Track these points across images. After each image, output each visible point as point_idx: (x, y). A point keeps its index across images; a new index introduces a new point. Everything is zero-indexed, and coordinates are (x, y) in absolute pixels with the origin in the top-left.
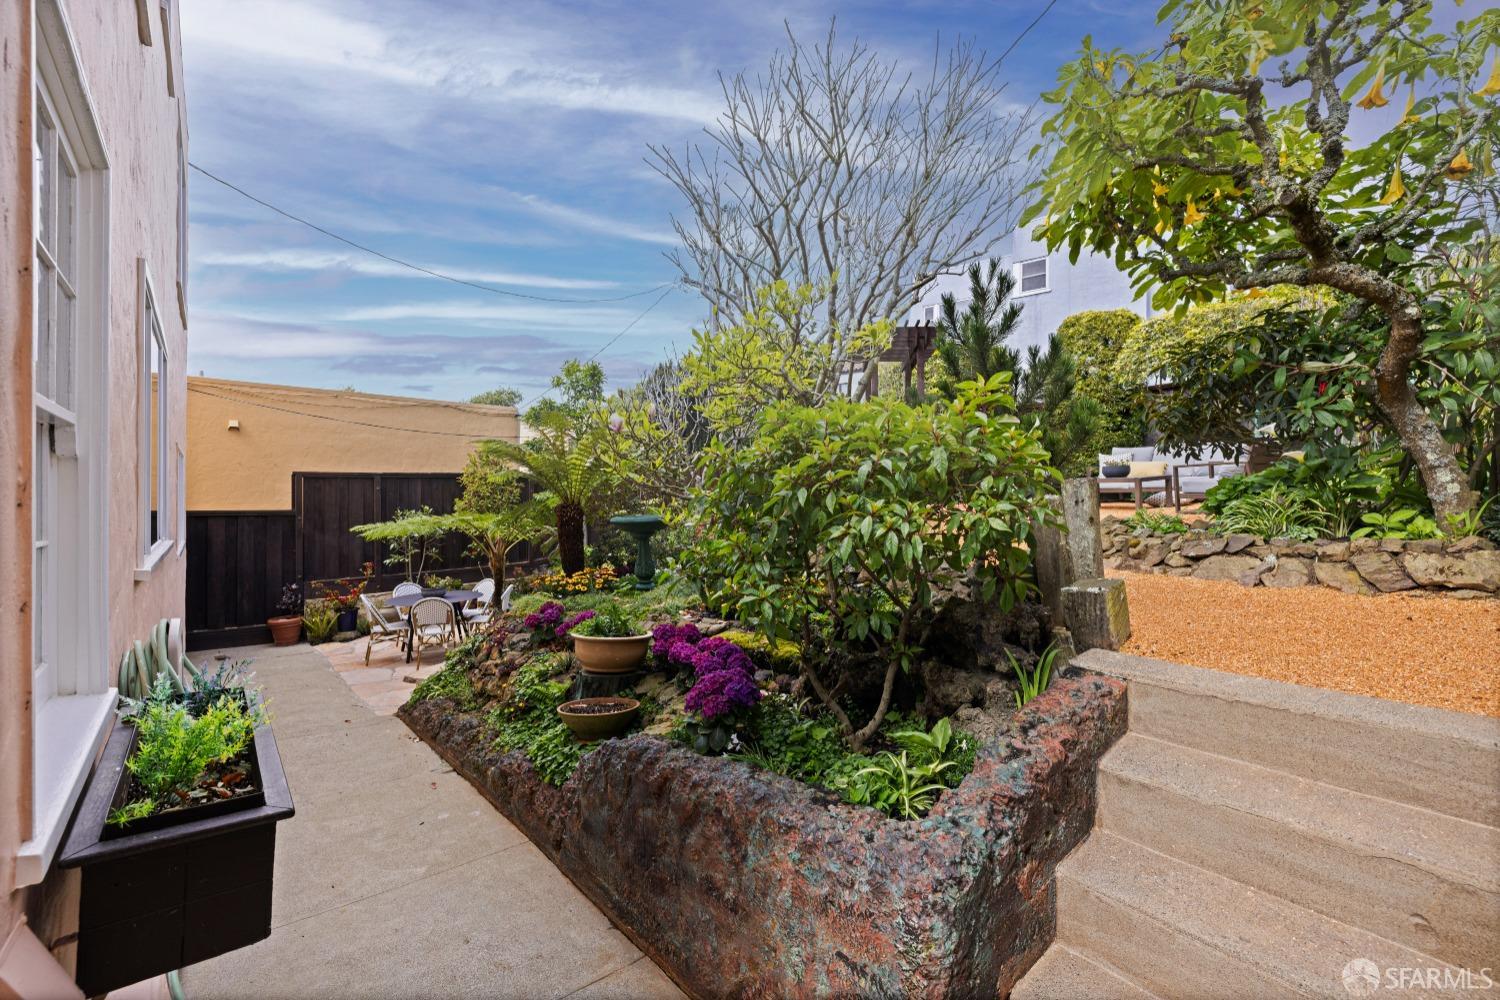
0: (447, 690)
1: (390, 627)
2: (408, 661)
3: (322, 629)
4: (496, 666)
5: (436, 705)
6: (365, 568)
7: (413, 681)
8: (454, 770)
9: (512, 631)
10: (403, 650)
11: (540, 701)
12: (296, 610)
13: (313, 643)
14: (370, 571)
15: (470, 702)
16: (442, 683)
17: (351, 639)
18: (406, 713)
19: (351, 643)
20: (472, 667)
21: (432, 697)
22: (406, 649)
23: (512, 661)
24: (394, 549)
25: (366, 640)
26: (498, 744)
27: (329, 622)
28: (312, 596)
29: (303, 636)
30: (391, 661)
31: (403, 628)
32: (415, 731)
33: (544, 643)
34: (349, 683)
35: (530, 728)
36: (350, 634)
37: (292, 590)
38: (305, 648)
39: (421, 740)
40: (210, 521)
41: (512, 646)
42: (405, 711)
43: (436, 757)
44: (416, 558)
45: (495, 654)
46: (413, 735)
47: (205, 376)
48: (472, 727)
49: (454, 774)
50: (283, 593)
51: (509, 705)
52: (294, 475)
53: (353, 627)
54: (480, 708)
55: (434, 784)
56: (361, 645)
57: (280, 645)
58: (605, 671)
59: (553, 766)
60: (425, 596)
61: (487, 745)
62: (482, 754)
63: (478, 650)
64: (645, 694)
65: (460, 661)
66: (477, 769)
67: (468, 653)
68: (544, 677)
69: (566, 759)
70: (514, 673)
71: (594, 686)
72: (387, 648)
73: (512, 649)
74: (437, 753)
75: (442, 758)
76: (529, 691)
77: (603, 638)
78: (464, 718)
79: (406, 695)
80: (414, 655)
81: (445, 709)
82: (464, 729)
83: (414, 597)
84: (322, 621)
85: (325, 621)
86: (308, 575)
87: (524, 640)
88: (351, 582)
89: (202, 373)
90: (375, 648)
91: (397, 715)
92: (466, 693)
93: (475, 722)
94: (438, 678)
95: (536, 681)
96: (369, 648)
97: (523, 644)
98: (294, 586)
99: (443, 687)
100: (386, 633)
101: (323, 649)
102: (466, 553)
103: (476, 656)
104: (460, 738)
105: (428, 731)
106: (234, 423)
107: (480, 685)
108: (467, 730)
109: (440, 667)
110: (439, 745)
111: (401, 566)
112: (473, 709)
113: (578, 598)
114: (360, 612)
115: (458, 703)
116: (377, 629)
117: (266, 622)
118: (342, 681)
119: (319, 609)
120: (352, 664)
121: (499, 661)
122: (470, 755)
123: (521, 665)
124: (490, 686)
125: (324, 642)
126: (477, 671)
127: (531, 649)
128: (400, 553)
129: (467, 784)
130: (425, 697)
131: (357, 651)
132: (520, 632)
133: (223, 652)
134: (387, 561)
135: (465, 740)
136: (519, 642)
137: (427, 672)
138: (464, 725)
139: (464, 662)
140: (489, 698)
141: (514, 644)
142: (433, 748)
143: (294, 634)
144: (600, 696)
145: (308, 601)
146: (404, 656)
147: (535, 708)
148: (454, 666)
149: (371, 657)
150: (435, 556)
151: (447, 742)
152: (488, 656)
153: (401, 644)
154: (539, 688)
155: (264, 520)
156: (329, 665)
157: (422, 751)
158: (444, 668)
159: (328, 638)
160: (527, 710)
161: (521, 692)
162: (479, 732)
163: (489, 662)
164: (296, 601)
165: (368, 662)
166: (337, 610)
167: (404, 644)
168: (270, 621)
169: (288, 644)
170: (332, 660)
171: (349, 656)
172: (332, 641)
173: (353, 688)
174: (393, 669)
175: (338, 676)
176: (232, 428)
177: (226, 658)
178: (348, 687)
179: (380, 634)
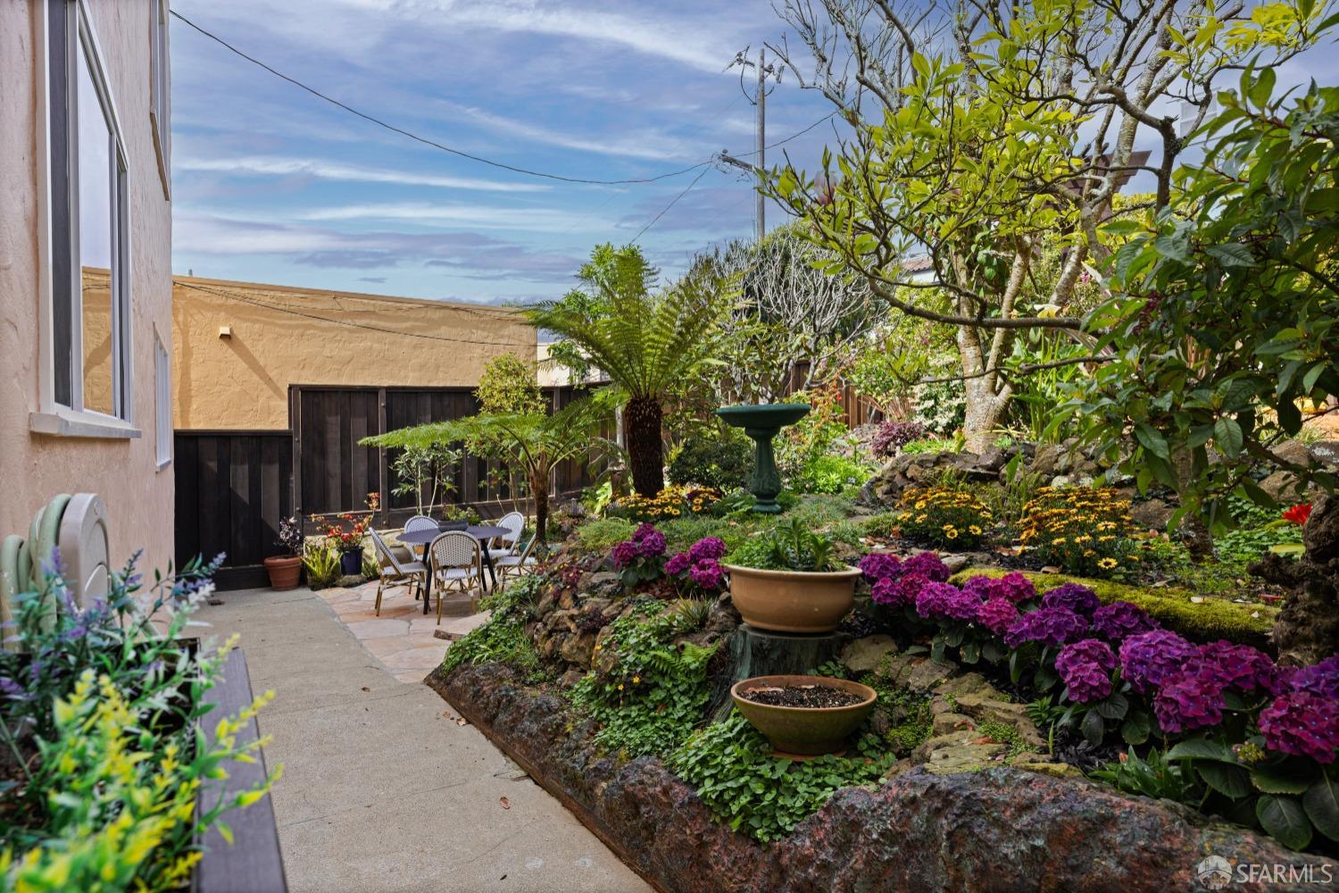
0: (498, 651)
1: (404, 569)
2: (425, 613)
3: (324, 572)
4: (572, 618)
5: (487, 672)
6: (370, 500)
7: (448, 637)
8: (528, 776)
9: (587, 569)
10: (417, 598)
11: (663, 674)
12: (295, 548)
13: (314, 588)
14: (375, 503)
15: (535, 670)
16: (491, 641)
17: (357, 584)
18: (441, 680)
19: (357, 589)
20: (532, 619)
21: (479, 661)
22: (421, 597)
23: (596, 612)
24: (402, 476)
25: (376, 584)
26: (605, 743)
27: (331, 563)
28: (314, 533)
29: (304, 579)
30: (403, 612)
31: (419, 571)
32: (458, 709)
33: (643, 586)
34: (359, 637)
35: (654, 720)
36: (355, 578)
37: (291, 525)
38: (305, 593)
39: (468, 722)
40: (201, 442)
41: (592, 590)
42: (440, 679)
43: (497, 751)
44: (427, 487)
45: (567, 601)
46: (456, 715)
47: (195, 275)
48: (551, 711)
49: (529, 783)
50: (280, 528)
51: (611, 679)
52: (291, 387)
53: (357, 571)
54: (553, 678)
55: (504, 799)
56: (369, 591)
57: (278, 588)
58: (792, 629)
59: (744, 800)
60: (443, 531)
61: (584, 743)
62: (580, 756)
63: (538, 597)
64: (869, 672)
65: (512, 611)
66: (573, 781)
67: (523, 599)
68: (666, 635)
69: (768, 789)
70: (605, 629)
71: (774, 656)
72: (398, 595)
73: (593, 595)
74: (496, 744)
75: (505, 753)
76: (645, 658)
77: (791, 573)
78: (533, 695)
79: (439, 654)
80: (432, 605)
81: (501, 679)
82: (541, 712)
83: (430, 532)
84: (324, 561)
85: (327, 562)
86: (308, 507)
87: (608, 582)
88: (355, 516)
89: (191, 272)
90: (386, 594)
91: (428, 682)
92: (529, 658)
93: (554, 702)
94: (485, 634)
95: (654, 644)
96: (379, 594)
97: (608, 587)
98: (292, 520)
99: (493, 647)
100: (399, 577)
102: (483, 483)
103: (537, 604)
104: (535, 728)
105: (479, 710)
106: (226, 330)
107: (548, 646)
108: (544, 714)
109: (482, 619)
110: (500, 732)
111: (411, 497)
112: (544, 680)
113: (674, 523)
114: (366, 552)
115: (519, 671)
116: (389, 571)
117: (263, 563)
118: (351, 635)
119: (321, 547)
120: (360, 614)
121: (575, 612)
122: (556, 754)
123: (613, 618)
124: (565, 648)
125: (326, 588)
126: (539, 625)
127: (622, 594)
128: (410, 482)
129: (553, 803)
130: (467, 661)
131: (364, 598)
132: (600, 570)
134: (396, 491)
135: (544, 731)
136: (600, 584)
137: (465, 627)
138: (539, 707)
139: (519, 613)
140: (564, 666)
141: (594, 586)
142: (488, 737)
143: (294, 576)
144: (787, 672)
145: (308, 538)
146: (421, 604)
147: (656, 685)
148: (504, 617)
149: (382, 606)
150: (449, 486)
151: (512, 729)
152: (556, 602)
153: (414, 590)
154: (659, 653)
155: (259, 443)
156: (334, 614)
157: (471, 739)
158: (490, 620)
159: (330, 583)
160: (644, 690)
161: (630, 659)
162: (564, 719)
163: (559, 613)
164: (295, 537)
165: (378, 612)
166: (340, 549)
167: (419, 590)
168: (268, 561)
169: (286, 589)
170: (338, 609)
171: (356, 603)
172: (335, 586)
173: (364, 643)
174: (409, 621)
175: (345, 628)
176: (223, 336)
177: (220, 603)
178: (359, 641)
179: (392, 577)
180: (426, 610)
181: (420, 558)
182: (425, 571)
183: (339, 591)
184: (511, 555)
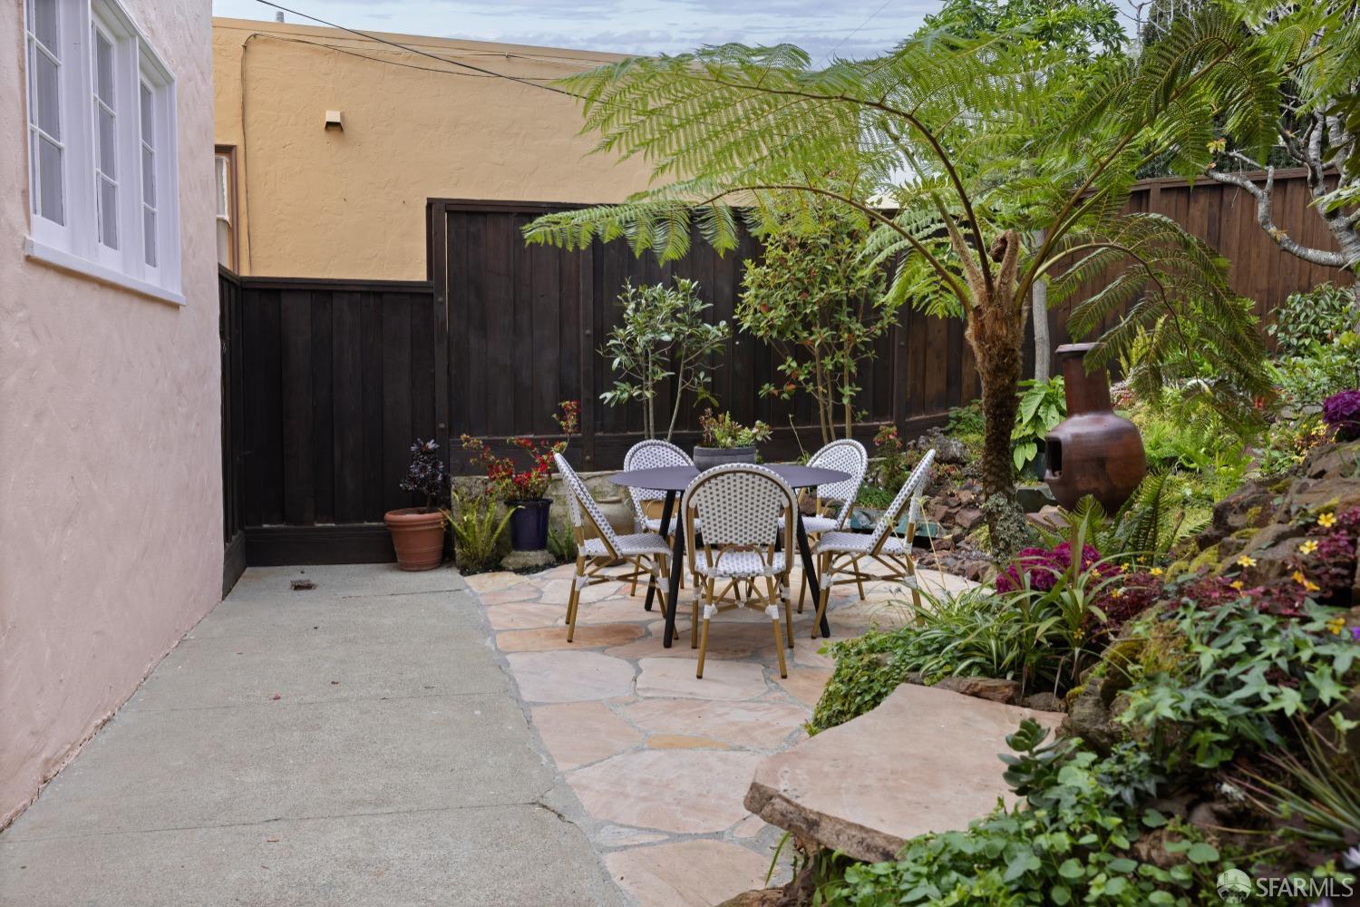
1: (624, 545)
2: (668, 644)
3: (482, 541)
6: (563, 414)
10: (648, 607)
12: (437, 497)
13: (465, 571)
14: (572, 421)
17: (537, 568)
19: (538, 578)
24: (619, 370)
25: (569, 570)
27: (494, 527)
28: (466, 470)
29: (450, 551)
30: (622, 636)
31: (650, 551)
34: (527, 696)
36: (536, 557)
37: (429, 452)
38: (448, 577)
44: (666, 390)
50: (412, 458)
52: (431, 204)
53: (541, 544)
56: (557, 583)
57: (406, 568)
72: (609, 596)
80: (681, 624)
83: (674, 474)
84: (481, 522)
85: (486, 526)
86: (459, 421)
88: (536, 443)
90: (587, 594)
96: (574, 596)
98: (431, 445)
100: (613, 561)
101: (484, 584)
102: (767, 388)
106: (334, 116)
111: (634, 405)
114: (555, 510)
116: (594, 547)
117: (382, 519)
118: (511, 689)
119: (478, 498)
120: (537, 633)
125: (485, 570)
128: (634, 382)
131: (548, 598)
133: (312, 573)
134: (609, 395)
143: (431, 546)
145: (458, 480)
146: (659, 624)
149: (579, 619)
153: (642, 591)
156: (487, 630)
159: (492, 564)
164: (434, 476)
165: (571, 632)
166: (510, 502)
167: (652, 591)
168: (389, 516)
169: (419, 568)
170: (497, 618)
171: (531, 608)
172: (500, 569)
173: (538, 714)
174: (634, 661)
175: (502, 666)
176: (330, 125)
177: (309, 587)
178: (526, 707)
179: (601, 561)
180: (670, 638)
181: (655, 524)
182: (667, 552)
183: (506, 579)
184: (840, 529)
